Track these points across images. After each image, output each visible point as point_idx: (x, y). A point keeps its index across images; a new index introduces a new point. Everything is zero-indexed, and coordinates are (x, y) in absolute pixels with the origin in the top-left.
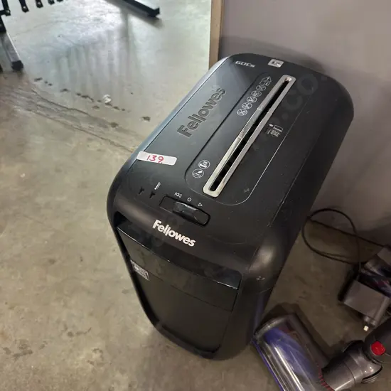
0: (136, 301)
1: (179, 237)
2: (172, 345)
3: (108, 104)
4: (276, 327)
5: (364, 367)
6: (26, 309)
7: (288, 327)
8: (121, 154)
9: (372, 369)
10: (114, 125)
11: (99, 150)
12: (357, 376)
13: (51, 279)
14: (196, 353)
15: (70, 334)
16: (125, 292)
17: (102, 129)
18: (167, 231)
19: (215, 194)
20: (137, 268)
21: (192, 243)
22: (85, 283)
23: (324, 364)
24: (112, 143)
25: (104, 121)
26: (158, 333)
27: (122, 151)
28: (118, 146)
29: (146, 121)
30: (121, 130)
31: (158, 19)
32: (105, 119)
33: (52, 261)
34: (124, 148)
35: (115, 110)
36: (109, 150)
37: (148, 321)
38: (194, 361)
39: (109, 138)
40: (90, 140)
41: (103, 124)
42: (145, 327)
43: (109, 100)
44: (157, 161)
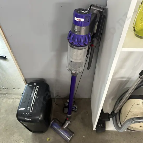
0: (27, 130)
1: (28, 119)
2: (36, 134)
3: (3, 88)
4: (53, 122)
5: (68, 122)
6: (6, 141)
7: (55, 121)
8: (12, 100)
9: (69, 122)
10: (7, 93)
11: (6, 101)
12: (67, 124)
13: (8, 133)
14: (40, 133)
15: (17, 141)
16: (24, 129)
17: (4, 96)
18: (27, 119)
19: (32, 111)
20: (25, 125)
21: (31, 119)
22: (15, 131)
23: (62, 125)
24: (8, 98)
25: (4, 93)
26: (33, 133)
27: (12, 99)
28: (10, 98)
29: (14, 89)
30: (9, 94)
31: (6, 58)
32: (4, 92)
33: (7, 130)
34: (11, 98)
35: (6, 89)
36: (8, 100)
37: (30, 132)
38: (41, 135)
39: (7, 97)
40: (3, 99)
41: (4, 94)
42: (30, 133)
43: (3, 87)
44: (22, 110)
